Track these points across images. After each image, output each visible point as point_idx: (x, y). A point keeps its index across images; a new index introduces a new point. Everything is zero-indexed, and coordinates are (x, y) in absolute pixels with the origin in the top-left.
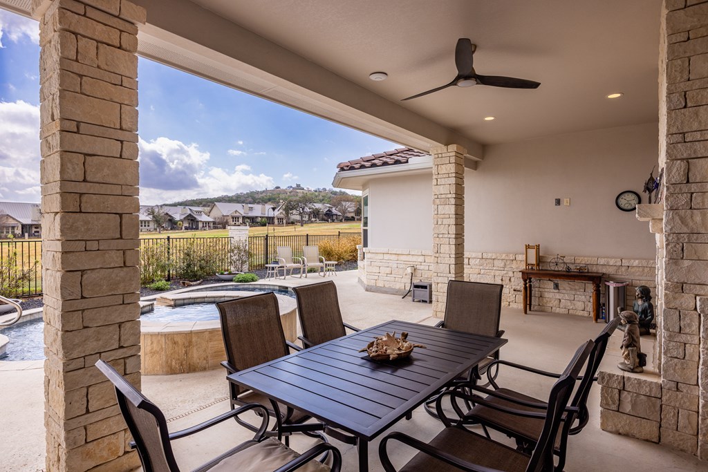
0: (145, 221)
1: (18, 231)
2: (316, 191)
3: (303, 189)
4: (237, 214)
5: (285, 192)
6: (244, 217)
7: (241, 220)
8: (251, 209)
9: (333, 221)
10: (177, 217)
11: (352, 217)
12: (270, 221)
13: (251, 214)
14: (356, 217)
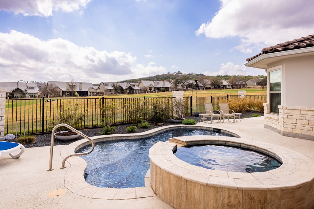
0: (111, 89)
1: (61, 94)
2: (188, 74)
3: (181, 73)
4: (151, 86)
5: (172, 75)
6: (154, 88)
7: (153, 89)
8: (158, 83)
9: (199, 89)
10: (124, 88)
11: (209, 87)
12: (167, 89)
13: (158, 86)
14: (211, 87)
